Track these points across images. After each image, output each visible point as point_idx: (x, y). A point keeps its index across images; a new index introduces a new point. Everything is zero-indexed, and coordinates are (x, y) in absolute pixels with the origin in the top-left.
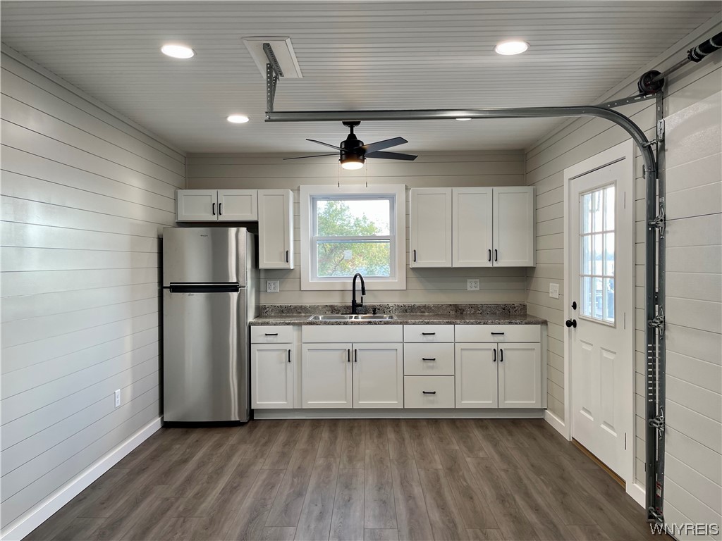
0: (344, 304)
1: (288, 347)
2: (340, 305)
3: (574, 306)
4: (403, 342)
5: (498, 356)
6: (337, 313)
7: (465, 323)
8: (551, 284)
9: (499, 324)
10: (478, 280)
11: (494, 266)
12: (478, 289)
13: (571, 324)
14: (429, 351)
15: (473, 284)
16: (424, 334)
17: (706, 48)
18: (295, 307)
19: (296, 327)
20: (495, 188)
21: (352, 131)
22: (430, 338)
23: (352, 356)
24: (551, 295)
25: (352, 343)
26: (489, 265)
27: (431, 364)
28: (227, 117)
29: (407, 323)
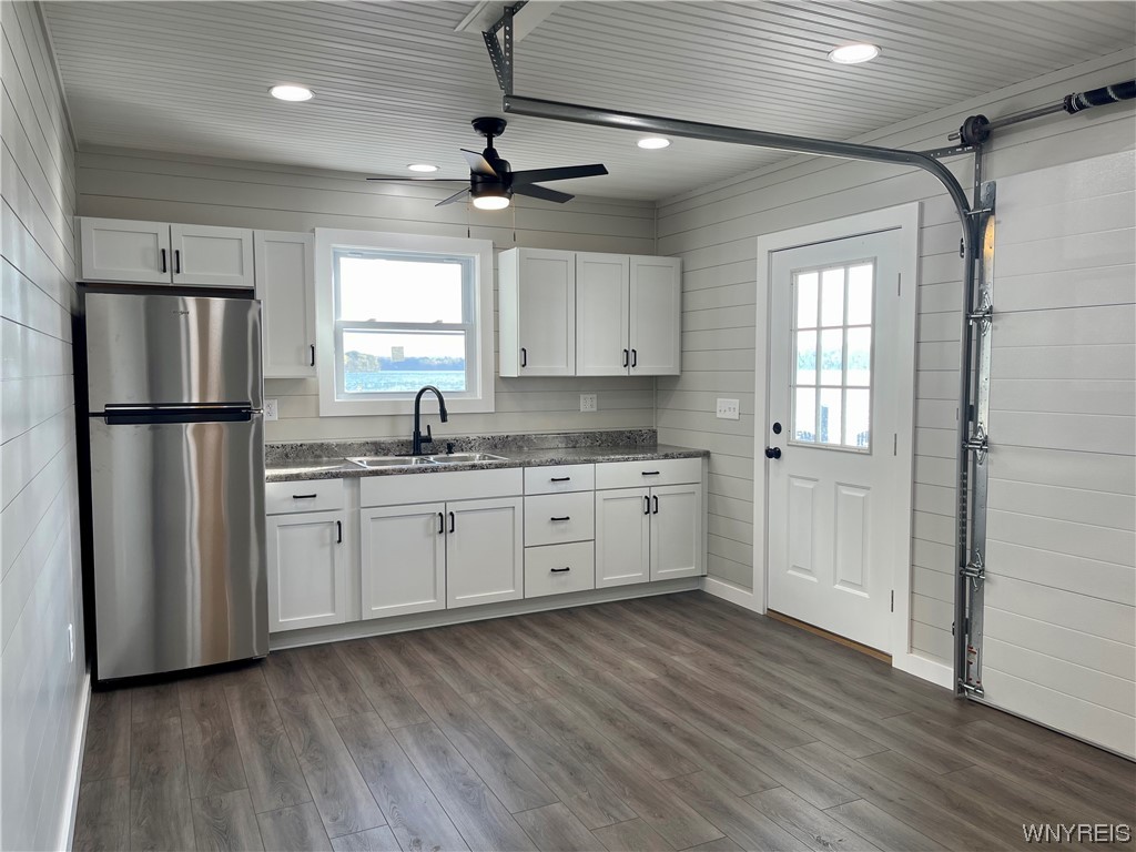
0: (396, 439)
1: (334, 517)
2: (389, 440)
3: (777, 428)
4: (524, 496)
5: (651, 506)
6: (385, 455)
7: (609, 461)
8: (719, 400)
9: (653, 459)
10: (595, 396)
11: (631, 374)
12: (595, 409)
13: (774, 453)
14: (559, 506)
15: (589, 401)
16: (553, 480)
17: (1099, 98)
18: (311, 447)
19: (348, 481)
20: (632, 256)
21: (490, 143)
22: (562, 486)
23: (445, 524)
24: (719, 415)
25: (445, 502)
26: (624, 372)
27: (563, 525)
28: (271, 88)
29: (529, 464)
